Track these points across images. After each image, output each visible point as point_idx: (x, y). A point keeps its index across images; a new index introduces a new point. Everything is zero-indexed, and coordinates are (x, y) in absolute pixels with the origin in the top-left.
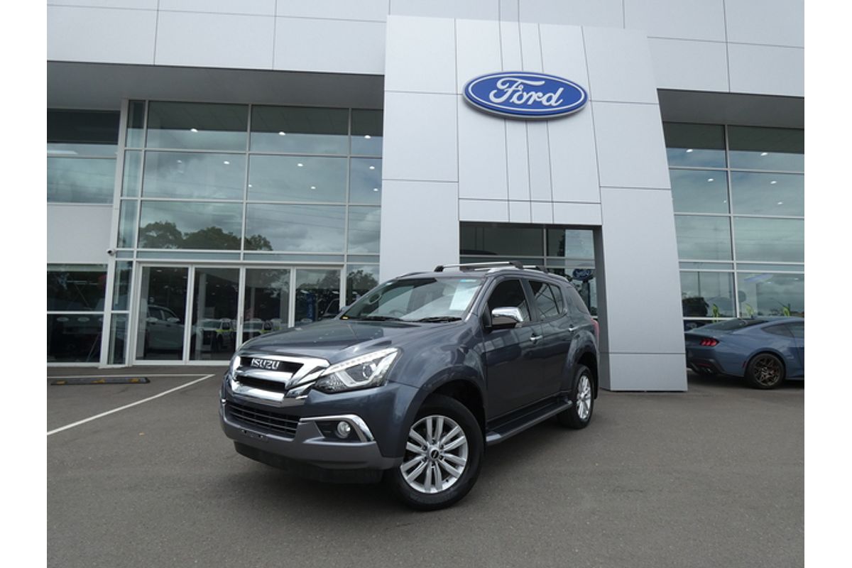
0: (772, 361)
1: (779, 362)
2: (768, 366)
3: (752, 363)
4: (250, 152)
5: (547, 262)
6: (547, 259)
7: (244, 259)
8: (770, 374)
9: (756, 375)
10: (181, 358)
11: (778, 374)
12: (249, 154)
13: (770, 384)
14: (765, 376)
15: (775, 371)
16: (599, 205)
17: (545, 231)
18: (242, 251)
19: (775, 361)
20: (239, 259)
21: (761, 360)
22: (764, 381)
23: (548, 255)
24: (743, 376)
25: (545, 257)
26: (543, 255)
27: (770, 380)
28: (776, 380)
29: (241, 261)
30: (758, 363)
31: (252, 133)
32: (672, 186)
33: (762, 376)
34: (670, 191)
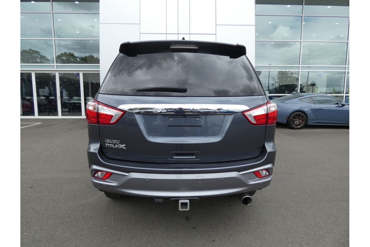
0: (301, 115)
1: (305, 116)
2: (299, 118)
3: (291, 116)
4: (53, 12)
7: (56, 68)
8: (299, 122)
9: (292, 123)
10: (34, 115)
11: (303, 122)
12: (53, 13)
13: (299, 127)
14: (297, 123)
15: (302, 121)
16: (215, 35)
18: (55, 64)
19: (303, 115)
20: (54, 68)
21: (296, 115)
22: (296, 125)
24: (286, 123)
27: (299, 125)
28: (302, 125)
29: (55, 69)
30: (294, 117)
31: (53, 3)
32: (256, 23)
33: (296, 123)
34: (255, 26)
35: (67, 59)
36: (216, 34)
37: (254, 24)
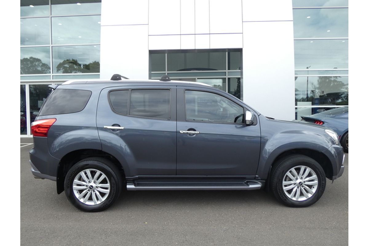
4: (51, 16)
5: (228, 74)
6: (228, 72)
9: (347, 144)
10: (26, 134)
12: (51, 17)
17: (227, 53)
18: (51, 74)
20: (50, 79)
23: (229, 69)
25: (227, 71)
26: (226, 70)
29: (52, 80)
31: (52, 5)
32: (294, 18)
34: (293, 22)
35: (69, 66)
36: (242, 33)
37: (292, 20)
